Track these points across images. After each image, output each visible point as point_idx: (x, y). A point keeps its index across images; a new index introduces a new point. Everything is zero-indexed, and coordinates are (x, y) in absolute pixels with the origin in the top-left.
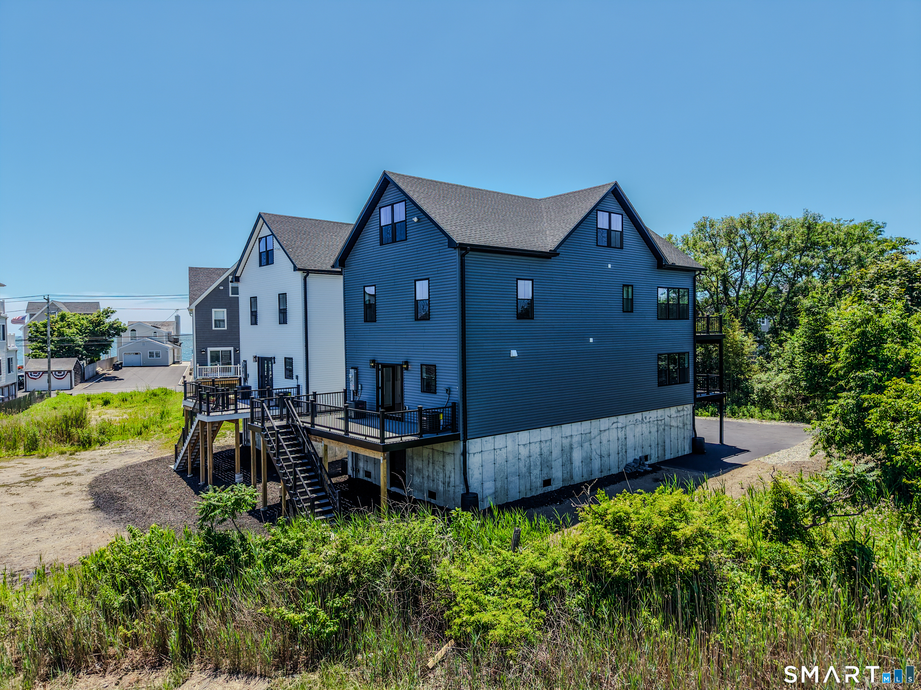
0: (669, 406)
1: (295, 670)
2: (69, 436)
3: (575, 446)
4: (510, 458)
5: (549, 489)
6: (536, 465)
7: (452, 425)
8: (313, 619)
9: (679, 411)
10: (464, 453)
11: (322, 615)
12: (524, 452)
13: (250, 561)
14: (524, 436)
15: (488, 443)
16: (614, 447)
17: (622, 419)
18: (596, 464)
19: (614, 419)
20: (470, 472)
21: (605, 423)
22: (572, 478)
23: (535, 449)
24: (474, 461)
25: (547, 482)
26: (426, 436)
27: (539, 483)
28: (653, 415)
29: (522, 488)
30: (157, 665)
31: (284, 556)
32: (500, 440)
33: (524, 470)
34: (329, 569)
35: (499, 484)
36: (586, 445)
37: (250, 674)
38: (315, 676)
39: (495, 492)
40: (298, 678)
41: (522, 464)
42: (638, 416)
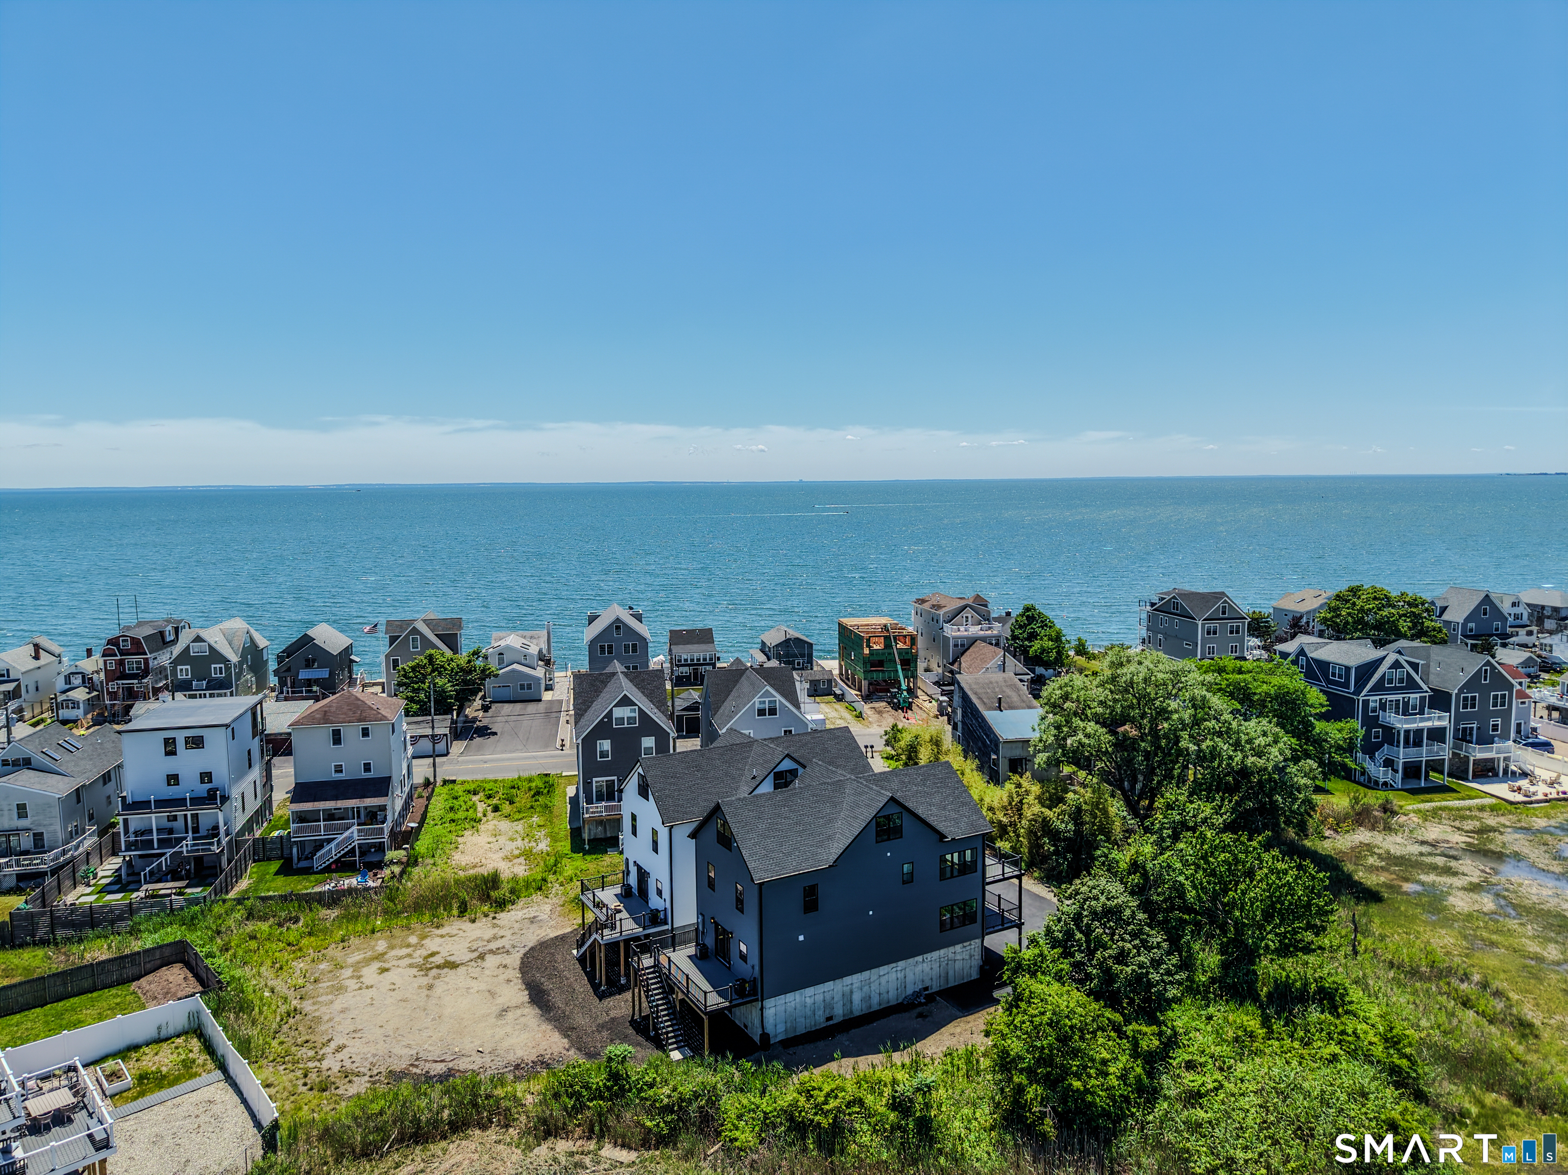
0: (954, 944)
1: (649, 1149)
2: (489, 896)
3: (855, 990)
4: (798, 1006)
5: (831, 1022)
6: (819, 1009)
7: (754, 992)
8: (658, 1125)
9: (965, 947)
10: (762, 1009)
11: (662, 1125)
12: (809, 1001)
13: (630, 1090)
14: (809, 991)
15: (781, 1000)
16: (892, 987)
17: (901, 964)
18: (875, 1000)
19: (894, 965)
20: (765, 1021)
21: (883, 970)
22: (851, 1012)
23: (819, 998)
24: (769, 1013)
25: (829, 1019)
26: (734, 1003)
27: (822, 1019)
28: (935, 955)
29: (808, 1025)
30: (589, 1138)
31: (645, 1087)
32: (790, 997)
33: (809, 1013)
34: (666, 1101)
35: (789, 1025)
36: (866, 989)
37: (630, 1148)
38: (657, 1153)
39: (786, 1030)
40: (651, 1152)
41: (808, 1009)
42: (919, 958)
